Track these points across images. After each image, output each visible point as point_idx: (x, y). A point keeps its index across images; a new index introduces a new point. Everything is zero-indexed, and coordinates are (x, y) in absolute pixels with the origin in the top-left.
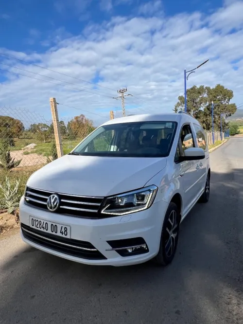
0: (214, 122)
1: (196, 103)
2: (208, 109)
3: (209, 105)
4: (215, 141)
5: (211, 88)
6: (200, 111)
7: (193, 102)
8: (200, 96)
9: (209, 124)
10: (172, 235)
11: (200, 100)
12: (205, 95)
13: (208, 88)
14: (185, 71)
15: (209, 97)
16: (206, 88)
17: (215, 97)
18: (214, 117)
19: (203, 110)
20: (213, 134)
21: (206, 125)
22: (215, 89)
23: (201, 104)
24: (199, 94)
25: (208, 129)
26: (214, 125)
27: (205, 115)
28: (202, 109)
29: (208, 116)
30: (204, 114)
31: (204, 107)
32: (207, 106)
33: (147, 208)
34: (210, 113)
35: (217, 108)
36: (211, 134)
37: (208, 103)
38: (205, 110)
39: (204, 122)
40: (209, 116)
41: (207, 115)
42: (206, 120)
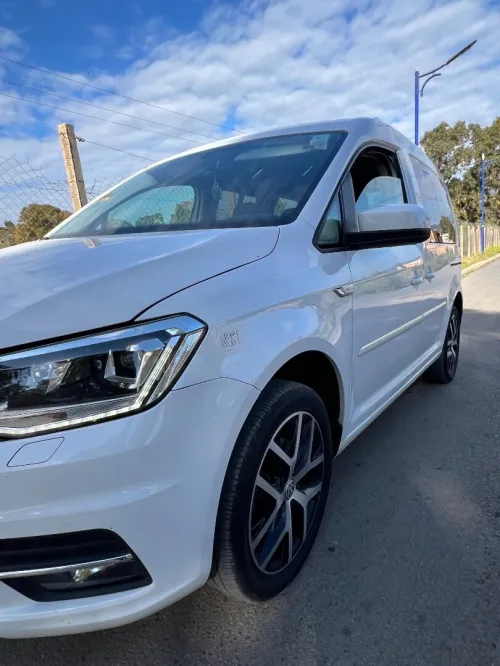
0: (487, 205)
1: (446, 163)
2: (474, 175)
3: (477, 166)
4: (488, 247)
5: (483, 127)
6: (454, 180)
7: (440, 159)
8: (456, 147)
9: (475, 210)
10: (296, 496)
11: (456, 155)
12: (468, 144)
13: (475, 128)
14: (417, 73)
15: (476, 147)
16: (471, 127)
17: (490, 146)
18: (487, 193)
19: (462, 179)
20: (482, 229)
21: (468, 211)
22: (492, 128)
23: (457, 163)
24: (453, 142)
25: (473, 220)
26: (486, 211)
27: (467, 189)
28: (459, 176)
29: (473, 191)
30: (465, 188)
31: (464, 172)
32: (472, 169)
33: (144, 408)
34: (477, 185)
35: (494, 172)
36: (478, 230)
37: (473, 161)
38: (465, 177)
39: (463, 205)
40: (476, 190)
41: (470, 190)
42: (468, 201)
